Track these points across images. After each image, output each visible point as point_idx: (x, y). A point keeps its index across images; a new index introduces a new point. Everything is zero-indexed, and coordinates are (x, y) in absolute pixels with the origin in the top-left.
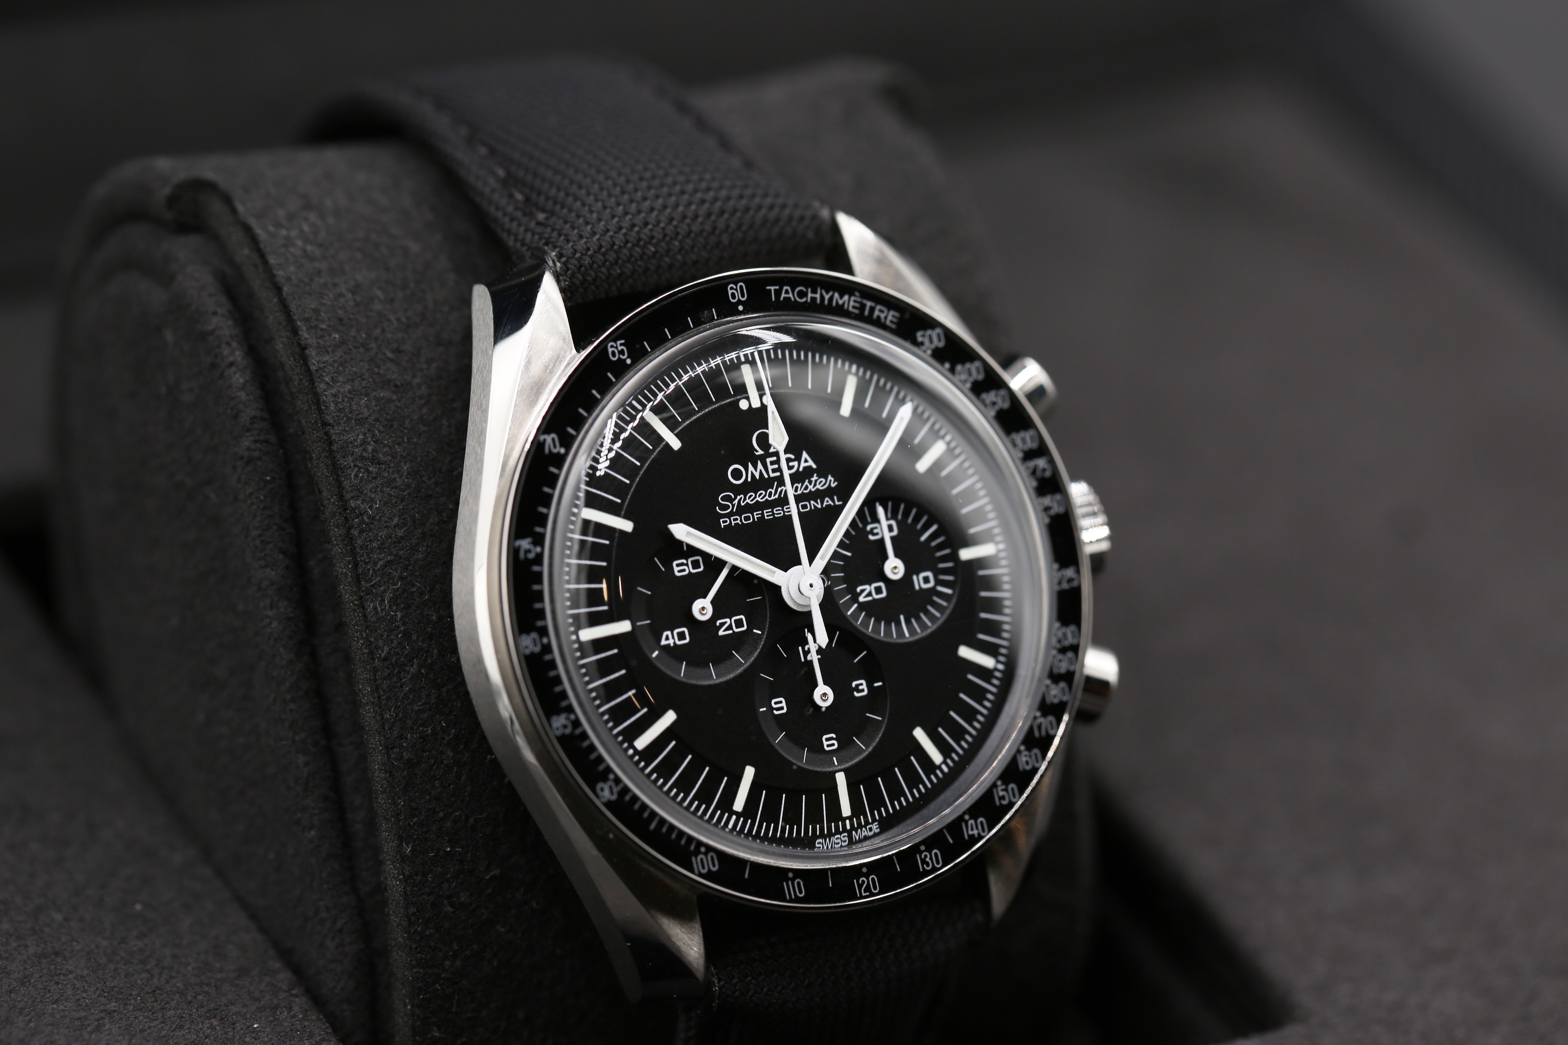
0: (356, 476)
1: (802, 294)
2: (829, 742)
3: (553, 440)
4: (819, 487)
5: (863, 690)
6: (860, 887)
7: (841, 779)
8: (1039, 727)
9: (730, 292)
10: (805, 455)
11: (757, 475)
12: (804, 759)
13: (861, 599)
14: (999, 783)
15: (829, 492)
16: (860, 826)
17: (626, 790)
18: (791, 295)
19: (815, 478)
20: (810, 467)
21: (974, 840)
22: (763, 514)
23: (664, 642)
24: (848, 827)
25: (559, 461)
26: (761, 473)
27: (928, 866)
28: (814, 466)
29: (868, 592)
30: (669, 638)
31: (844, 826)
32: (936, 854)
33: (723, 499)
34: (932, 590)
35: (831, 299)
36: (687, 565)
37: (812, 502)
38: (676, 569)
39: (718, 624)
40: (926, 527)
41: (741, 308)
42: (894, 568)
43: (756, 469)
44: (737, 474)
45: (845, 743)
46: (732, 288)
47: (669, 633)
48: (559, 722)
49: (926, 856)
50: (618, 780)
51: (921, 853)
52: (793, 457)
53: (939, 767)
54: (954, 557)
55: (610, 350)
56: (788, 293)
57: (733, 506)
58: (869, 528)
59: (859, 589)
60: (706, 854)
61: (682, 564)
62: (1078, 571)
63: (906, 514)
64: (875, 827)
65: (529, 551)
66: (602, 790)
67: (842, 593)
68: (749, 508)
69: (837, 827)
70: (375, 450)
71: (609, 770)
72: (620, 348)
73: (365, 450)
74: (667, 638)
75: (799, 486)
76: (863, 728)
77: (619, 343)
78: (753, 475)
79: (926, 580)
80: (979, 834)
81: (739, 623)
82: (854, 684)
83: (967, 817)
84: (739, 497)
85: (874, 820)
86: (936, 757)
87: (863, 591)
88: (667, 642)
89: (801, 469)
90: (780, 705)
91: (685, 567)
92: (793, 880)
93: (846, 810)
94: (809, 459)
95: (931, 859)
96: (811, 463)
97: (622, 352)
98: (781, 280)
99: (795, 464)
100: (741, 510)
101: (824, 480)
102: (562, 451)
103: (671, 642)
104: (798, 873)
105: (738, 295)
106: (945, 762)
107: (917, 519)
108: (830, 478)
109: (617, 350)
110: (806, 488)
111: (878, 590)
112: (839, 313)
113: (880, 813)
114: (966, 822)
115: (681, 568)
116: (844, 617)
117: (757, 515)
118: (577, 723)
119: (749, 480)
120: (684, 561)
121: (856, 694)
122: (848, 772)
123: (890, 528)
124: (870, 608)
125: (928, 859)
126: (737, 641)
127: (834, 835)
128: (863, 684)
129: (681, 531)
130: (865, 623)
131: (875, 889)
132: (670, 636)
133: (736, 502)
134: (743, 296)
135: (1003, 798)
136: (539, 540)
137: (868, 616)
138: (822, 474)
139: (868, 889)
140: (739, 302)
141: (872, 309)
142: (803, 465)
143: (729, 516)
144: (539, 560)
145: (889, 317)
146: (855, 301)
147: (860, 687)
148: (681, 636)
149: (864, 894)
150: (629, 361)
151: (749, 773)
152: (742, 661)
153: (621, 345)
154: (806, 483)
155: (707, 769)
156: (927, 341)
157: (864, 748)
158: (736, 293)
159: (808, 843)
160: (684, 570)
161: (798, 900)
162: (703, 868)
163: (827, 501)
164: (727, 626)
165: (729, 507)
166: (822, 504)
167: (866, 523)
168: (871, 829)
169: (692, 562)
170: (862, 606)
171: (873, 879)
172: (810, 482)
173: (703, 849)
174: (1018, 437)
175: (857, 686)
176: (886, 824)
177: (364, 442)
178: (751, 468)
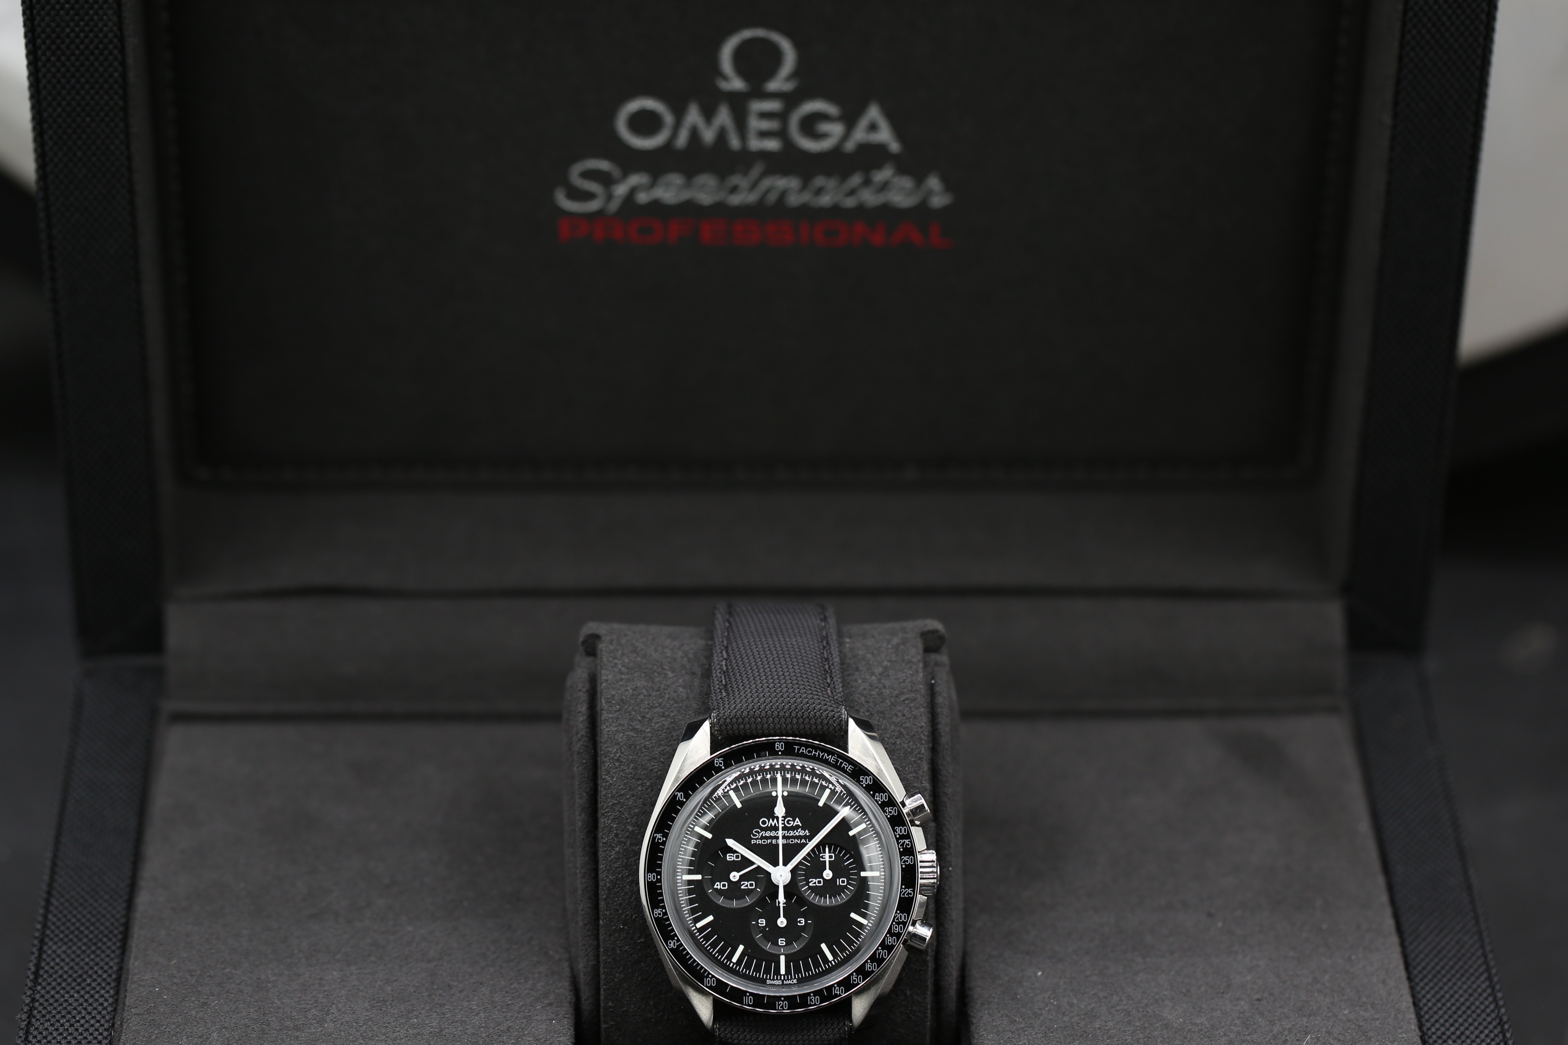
0: (609, 766)
1: (809, 752)
2: (782, 942)
3: (681, 795)
4: (801, 834)
5: (802, 923)
6: (779, 1005)
7: (782, 959)
8: (879, 954)
9: (776, 746)
10: (797, 819)
11: (773, 825)
12: (768, 947)
13: (810, 884)
14: (854, 974)
15: (805, 837)
16: (788, 979)
17: (681, 945)
18: (805, 751)
19: (800, 830)
20: (799, 825)
21: (836, 996)
22: (772, 841)
23: (715, 887)
24: (782, 978)
25: (682, 804)
26: (775, 824)
27: (813, 1002)
28: (801, 825)
29: (814, 882)
30: (718, 886)
31: (781, 977)
32: (817, 998)
33: (755, 832)
34: (845, 887)
35: (823, 756)
36: (733, 856)
37: (796, 840)
38: (728, 857)
39: (742, 883)
40: (848, 859)
41: (780, 753)
42: (828, 874)
43: (773, 821)
44: (764, 823)
45: (789, 943)
46: (777, 744)
47: (719, 883)
48: (658, 911)
49: (812, 998)
50: (678, 940)
51: (811, 996)
52: (791, 819)
53: (831, 962)
54: (858, 874)
55: (715, 762)
56: (803, 750)
57: (759, 835)
58: (821, 855)
59: (810, 880)
60: (711, 978)
61: (731, 856)
62: (914, 891)
63: (840, 852)
64: (795, 981)
65: (660, 839)
66: (670, 943)
67: (802, 881)
68: (767, 838)
69: (777, 977)
70: (620, 756)
71: (675, 935)
72: (720, 762)
73: (615, 756)
74: (717, 885)
75: (792, 832)
76: (797, 938)
77: (720, 759)
78: (771, 824)
79: (843, 882)
80: (840, 994)
81: (751, 885)
82: (799, 920)
83: (836, 985)
84: (762, 832)
85: (795, 978)
86: (830, 958)
87: (812, 881)
88: (717, 887)
89: (794, 825)
90: (762, 922)
91: (732, 857)
92: (748, 997)
93: (783, 971)
94: (799, 821)
95: (815, 1000)
96: (799, 823)
97: (721, 763)
98: (801, 744)
99: (792, 822)
100: (762, 838)
101: (804, 832)
102: (685, 800)
103: (719, 887)
104: (751, 994)
105: (780, 748)
106: (834, 960)
107: (844, 855)
108: (807, 831)
109: (719, 762)
110: (795, 833)
111: (819, 882)
112: (826, 762)
113: (798, 976)
114: (835, 988)
115: (730, 857)
116: (800, 891)
117: (769, 841)
118: (665, 914)
119: (769, 826)
120: (733, 855)
121: (799, 924)
122: (786, 956)
123: (830, 857)
124: (814, 889)
125: (813, 1000)
126: (749, 892)
127: (775, 980)
128: (803, 921)
129: (730, 842)
130: (809, 895)
131: (786, 1007)
132: (719, 885)
133: (761, 834)
134: (782, 748)
135: (855, 981)
136: (666, 835)
137: (812, 892)
138: (803, 829)
139: (782, 1007)
140: (780, 751)
141: (841, 763)
142: (795, 823)
143: (756, 839)
144: (664, 843)
145: (849, 768)
146: (834, 758)
147: (801, 922)
148: (724, 885)
149: (780, 1009)
150: (723, 768)
151: (741, 948)
152: (749, 900)
153: (721, 760)
154: (795, 831)
155: (723, 942)
156: (864, 781)
157: (796, 947)
158: (779, 747)
159: (763, 982)
160: (731, 858)
161: (749, 1005)
162: (709, 984)
163: (803, 841)
164: (745, 885)
165: (757, 835)
166: (800, 841)
167: (820, 853)
168: (793, 981)
169: (736, 856)
170: (810, 888)
171: (786, 1003)
172: (797, 831)
173: (710, 976)
174: (898, 829)
175: (800, 921)
176: (801, 981)
177: (616, 752)
178: (771, 820)
